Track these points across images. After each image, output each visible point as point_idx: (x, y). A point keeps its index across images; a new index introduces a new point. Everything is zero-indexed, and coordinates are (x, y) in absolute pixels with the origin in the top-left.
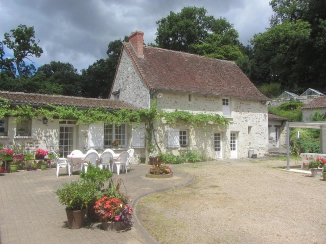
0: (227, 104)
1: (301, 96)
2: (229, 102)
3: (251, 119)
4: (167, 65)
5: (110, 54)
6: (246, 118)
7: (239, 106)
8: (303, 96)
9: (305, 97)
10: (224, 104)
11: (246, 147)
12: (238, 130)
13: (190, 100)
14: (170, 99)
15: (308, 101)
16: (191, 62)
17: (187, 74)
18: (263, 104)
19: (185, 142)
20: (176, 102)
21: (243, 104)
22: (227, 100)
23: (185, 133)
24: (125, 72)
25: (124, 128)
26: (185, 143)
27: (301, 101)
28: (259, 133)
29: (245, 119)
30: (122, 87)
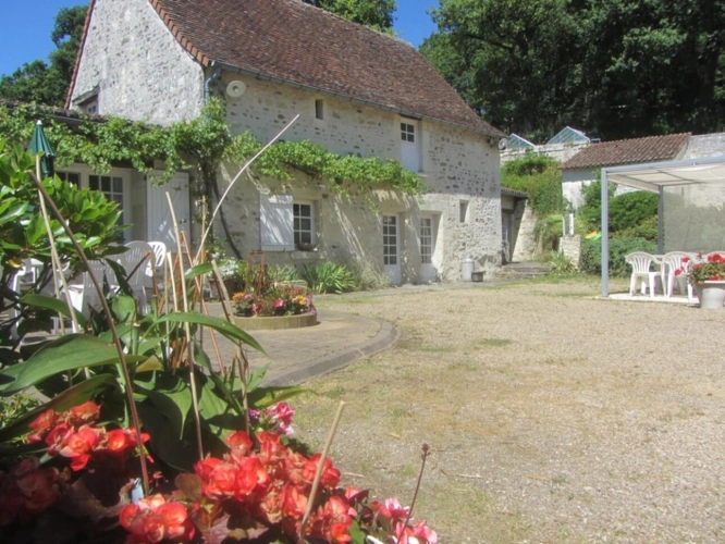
0: (411, 139)
1: (548, 145)
2: (415, 134)
3: (466, 182)
4: (246, 16)
5: (61, 41)
6: (454, 178)
7: (439, 146)
8: (555, 145)
9: (560, 146)
10: (403, 137)
11: (456, 254)
12: (439, 210)
13: (319, 115)
14: (264, 105)
15: (566, 154)
16: (308, 21)
17: (303, 47)
18: (491, 146)
19: (307, 238)
20: (281, 117)
21: (448, 140)
22: (411, 128)
23: (306, 210)
24: (115, 25)
25: (121, 191)
26: (309, 241)
27: (550, 154)
28: (482, 220)
29: (453, 182)
30: (104, 75)
